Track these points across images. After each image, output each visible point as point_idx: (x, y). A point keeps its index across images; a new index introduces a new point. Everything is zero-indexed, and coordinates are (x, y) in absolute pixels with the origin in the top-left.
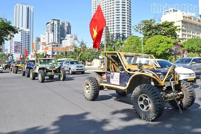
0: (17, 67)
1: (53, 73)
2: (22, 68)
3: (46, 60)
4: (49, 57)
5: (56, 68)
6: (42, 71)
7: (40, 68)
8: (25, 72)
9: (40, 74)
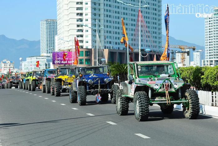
0: (60, 80)
1: (167, 100)
2: (70, 84)
3: (152, 66)
4: (158, 59)
5: (177, 87)
6: (142, 93)
7: (137, 86)
8: (76, 92)
9: (138, 102)
